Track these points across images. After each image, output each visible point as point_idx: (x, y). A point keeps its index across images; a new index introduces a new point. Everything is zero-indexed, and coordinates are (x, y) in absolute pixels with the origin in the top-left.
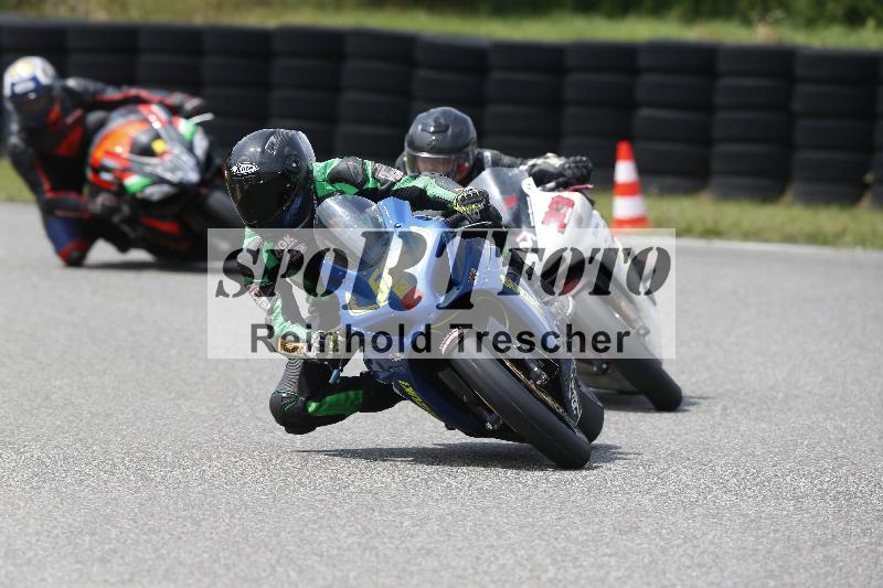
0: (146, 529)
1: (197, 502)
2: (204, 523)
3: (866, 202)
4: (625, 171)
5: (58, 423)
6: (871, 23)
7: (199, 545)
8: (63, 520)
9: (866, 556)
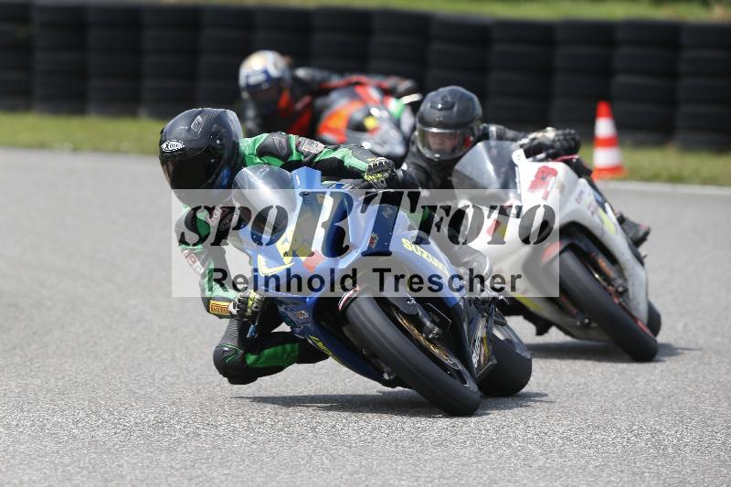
4: (604, 127)
5: (133, 335)
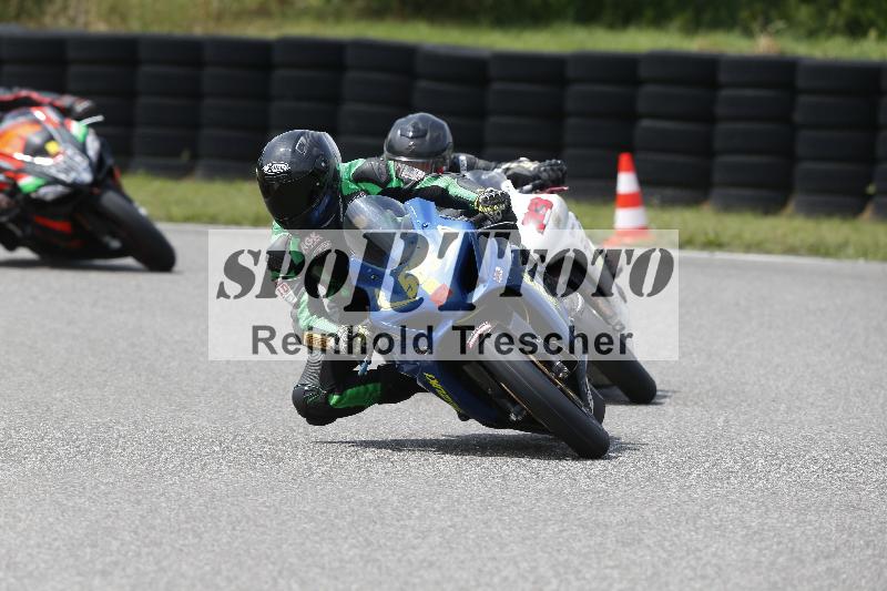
0: (147, 541)
1: (198, 514)
2: (206, 535)
3: (868, 214)
4: (626, 183)
6: (873, 34)
7: (201, 557)
8: (64, 532)
9: (870, 568)
